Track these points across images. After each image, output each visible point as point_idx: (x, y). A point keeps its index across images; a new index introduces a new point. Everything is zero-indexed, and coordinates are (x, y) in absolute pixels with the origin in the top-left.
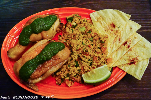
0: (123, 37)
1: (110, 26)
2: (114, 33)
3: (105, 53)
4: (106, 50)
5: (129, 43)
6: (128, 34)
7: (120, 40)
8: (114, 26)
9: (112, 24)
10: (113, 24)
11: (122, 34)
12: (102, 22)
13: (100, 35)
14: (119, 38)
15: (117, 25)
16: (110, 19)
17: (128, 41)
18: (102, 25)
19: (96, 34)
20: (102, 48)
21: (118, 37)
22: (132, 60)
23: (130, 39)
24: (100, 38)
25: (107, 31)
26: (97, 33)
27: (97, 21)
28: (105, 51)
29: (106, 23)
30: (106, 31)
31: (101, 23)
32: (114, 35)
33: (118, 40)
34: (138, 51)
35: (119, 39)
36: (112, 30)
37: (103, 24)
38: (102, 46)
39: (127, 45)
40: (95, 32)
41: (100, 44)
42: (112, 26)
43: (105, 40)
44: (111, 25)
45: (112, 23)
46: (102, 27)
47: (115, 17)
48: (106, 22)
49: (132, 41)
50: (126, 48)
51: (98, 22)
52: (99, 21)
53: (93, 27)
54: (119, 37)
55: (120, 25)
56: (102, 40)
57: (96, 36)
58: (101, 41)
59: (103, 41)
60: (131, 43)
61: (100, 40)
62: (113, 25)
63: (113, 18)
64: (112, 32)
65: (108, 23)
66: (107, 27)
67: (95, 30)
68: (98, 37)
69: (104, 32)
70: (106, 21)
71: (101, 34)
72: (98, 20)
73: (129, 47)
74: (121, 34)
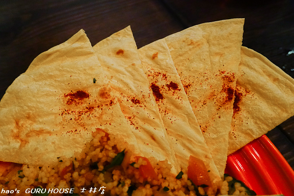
0: (133, 88)
1: (73, 107)
2: (104, 107)
3: (160, 176)
4: (152, 163)
5: (160, 80)
6: (130, 69)
7: (135, 101)
8: (81, 95)
9: (69, 97)
10: (70, 95)
11: (121, 86)
12: (37, 127)
13: (79, 158)
14: (130, 101)
15: (83, 81)
16: (48, 95)
17: (154, 80)
18: (49, 133)
19: (65, 172)
20: (137, 177)
21: (124, 104)
22: (225, 95)
23: (149, 73)
24: (93, 166)
25: (83, 126)
26: (68, 164)
27: (22, 141)
28: (156, 171)
29: (52, 117)
30: (80, 128)
31: (40, 132)
32: (110, 111)
33: (134, 108)
34: (202, 65)
35: (133, 101)
36: (91, 108)
37: (47, 128)
38: (130, 171)
39: (166, 88)
40: (54, 171)
41: (115, 177)
42: (77, 100)
43: (114, 147)
44: (69, 103)
45: (66, 96)
46: (54, 136)
47: (51, 77)
48: (49, 114)
49: (157, 70)
50: (175, 96)
51: (27, 142)
52: (28, 135)
53: (32, 169)
54: (125, 99)
55: (90, 74)
56: (104, 159)
57: (76, 174)
58: (106, 164)
59: (112, 154)
60: (164, 75)
61: (101, 167)
62: (74, 95)
63: (51, 85)
64: (97, 112)
65: (57, 109)
66: (68, 117)
67: (49, 169)
68: (83, 172)
69: (77, 137)
70: (45, 109)
71: (80, 150)
72: (23, 136)
73: (173, 86)
74: (119, 90)
